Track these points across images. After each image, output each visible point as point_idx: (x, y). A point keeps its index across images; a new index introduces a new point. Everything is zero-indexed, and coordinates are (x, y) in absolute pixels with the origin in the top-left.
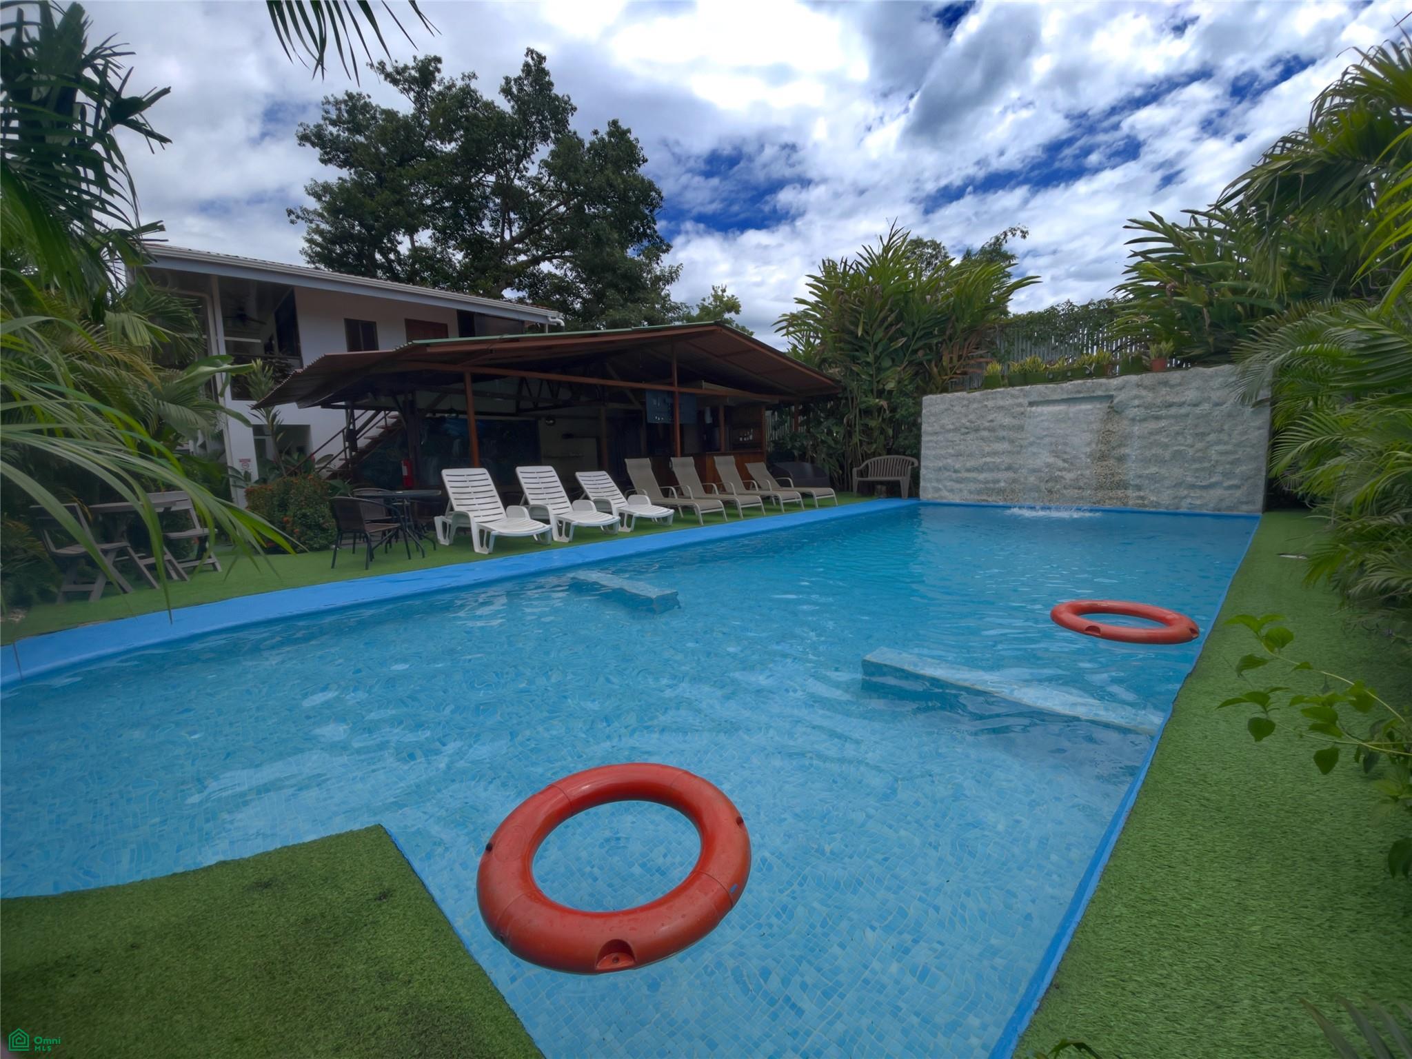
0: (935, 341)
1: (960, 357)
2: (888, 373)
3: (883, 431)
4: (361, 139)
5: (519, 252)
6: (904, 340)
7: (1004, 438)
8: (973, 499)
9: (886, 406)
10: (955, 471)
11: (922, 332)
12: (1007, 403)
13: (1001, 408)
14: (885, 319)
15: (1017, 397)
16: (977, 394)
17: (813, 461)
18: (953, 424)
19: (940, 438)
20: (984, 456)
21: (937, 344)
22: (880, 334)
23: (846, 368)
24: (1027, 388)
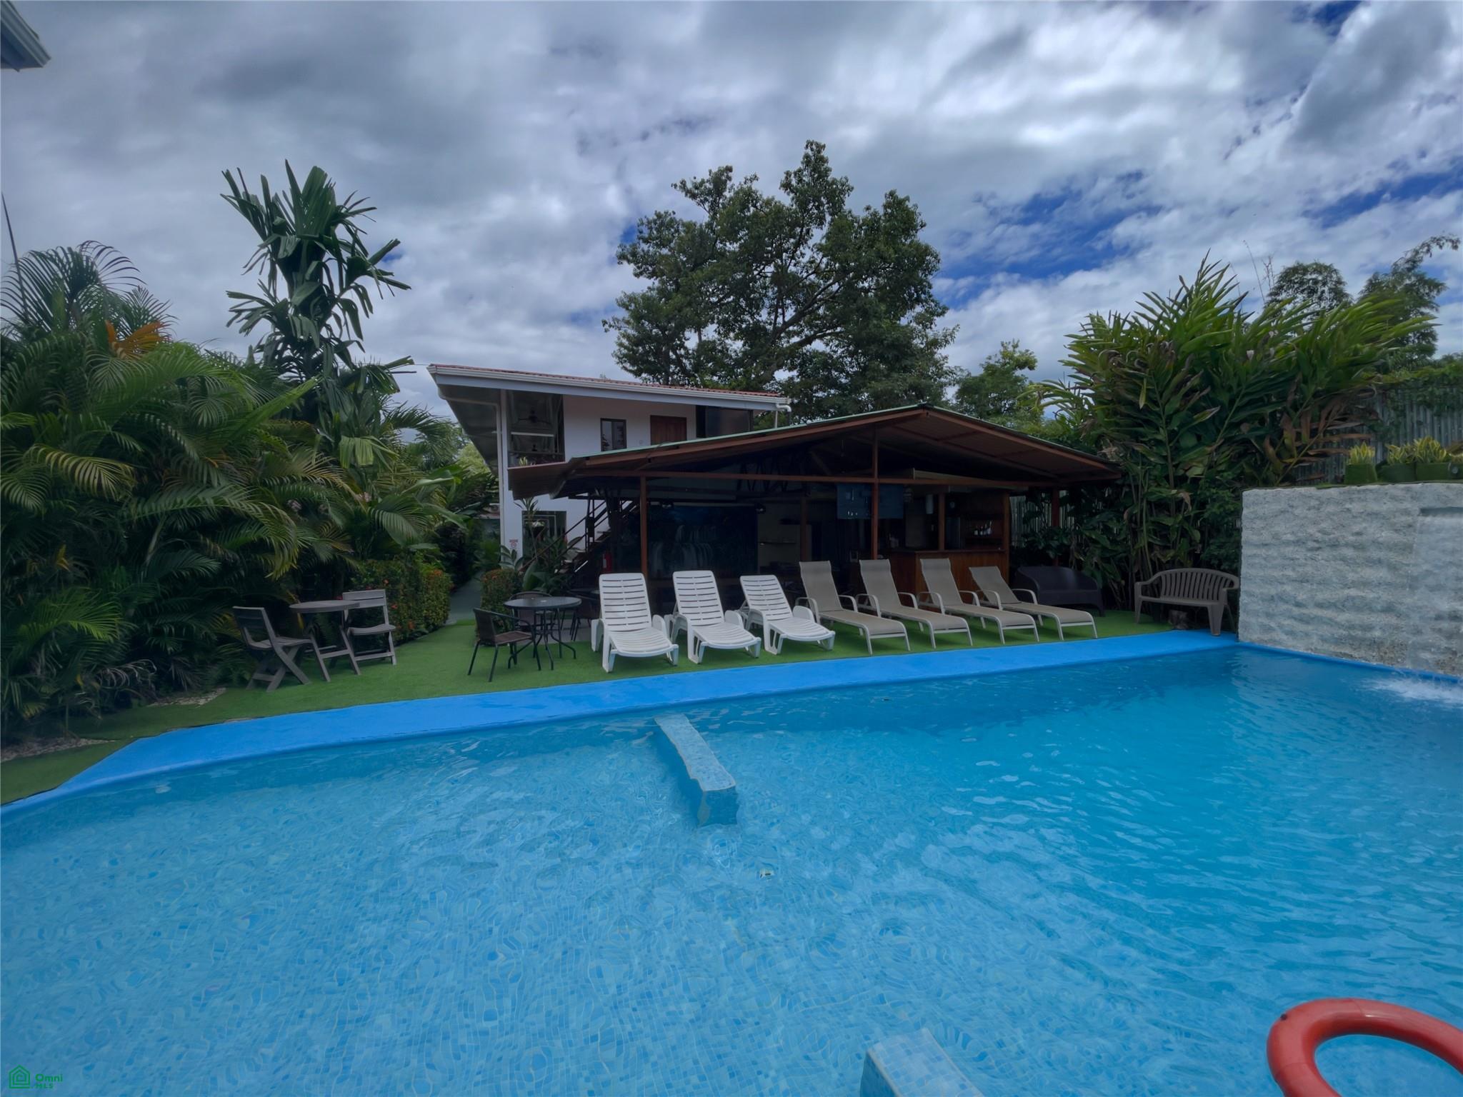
0: (1268, 410)
1: (1313, 433)
2: (1192, 455)
3: (1184, 533)
4: (665, 251)
5: (790, 335)
6: (1215, 410)
7: (1380, 561)
8: (1327, 650)
9: (1188, 500)
10: (1298, 605)
11: (1246, 399)
12: (1385, 507)
13: (1374, 515)
14: (1183, 382)
15: (1401, 500)
16: (1334, 492)
17: (1079, 566)
18: (1293, 533)
19: (1273, 552)
20: (1346, 586)
21: (1273, 415)
22: (1176, 403)
23: (1126, 448)
24: (1417, 486)
